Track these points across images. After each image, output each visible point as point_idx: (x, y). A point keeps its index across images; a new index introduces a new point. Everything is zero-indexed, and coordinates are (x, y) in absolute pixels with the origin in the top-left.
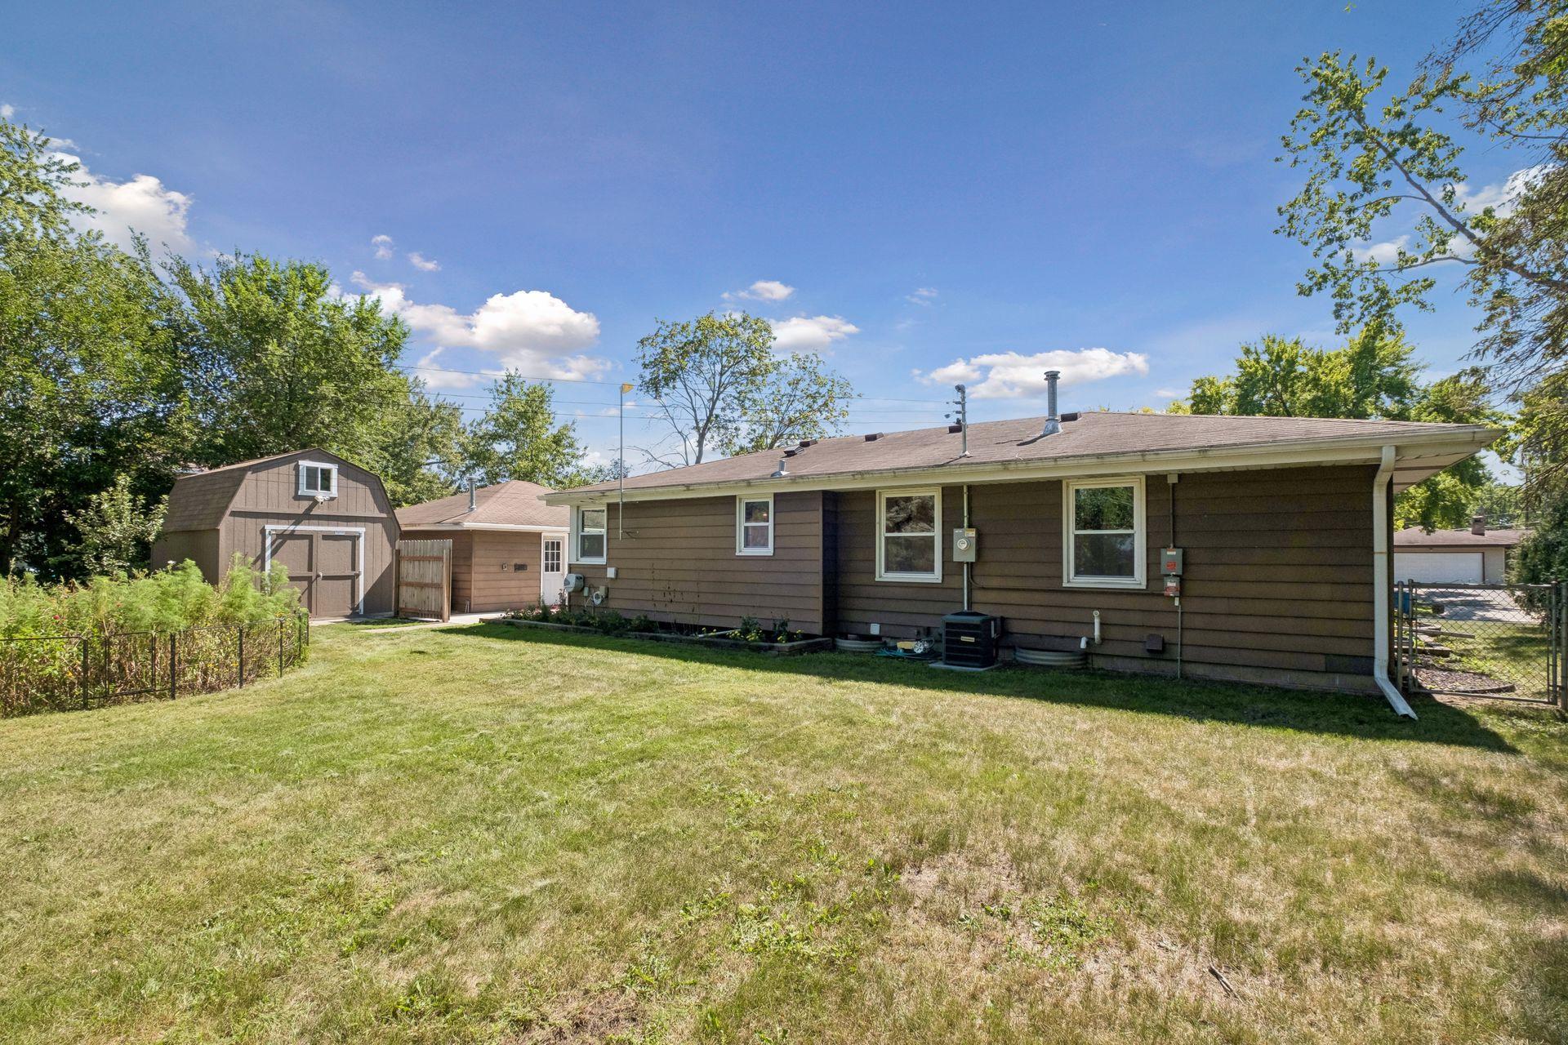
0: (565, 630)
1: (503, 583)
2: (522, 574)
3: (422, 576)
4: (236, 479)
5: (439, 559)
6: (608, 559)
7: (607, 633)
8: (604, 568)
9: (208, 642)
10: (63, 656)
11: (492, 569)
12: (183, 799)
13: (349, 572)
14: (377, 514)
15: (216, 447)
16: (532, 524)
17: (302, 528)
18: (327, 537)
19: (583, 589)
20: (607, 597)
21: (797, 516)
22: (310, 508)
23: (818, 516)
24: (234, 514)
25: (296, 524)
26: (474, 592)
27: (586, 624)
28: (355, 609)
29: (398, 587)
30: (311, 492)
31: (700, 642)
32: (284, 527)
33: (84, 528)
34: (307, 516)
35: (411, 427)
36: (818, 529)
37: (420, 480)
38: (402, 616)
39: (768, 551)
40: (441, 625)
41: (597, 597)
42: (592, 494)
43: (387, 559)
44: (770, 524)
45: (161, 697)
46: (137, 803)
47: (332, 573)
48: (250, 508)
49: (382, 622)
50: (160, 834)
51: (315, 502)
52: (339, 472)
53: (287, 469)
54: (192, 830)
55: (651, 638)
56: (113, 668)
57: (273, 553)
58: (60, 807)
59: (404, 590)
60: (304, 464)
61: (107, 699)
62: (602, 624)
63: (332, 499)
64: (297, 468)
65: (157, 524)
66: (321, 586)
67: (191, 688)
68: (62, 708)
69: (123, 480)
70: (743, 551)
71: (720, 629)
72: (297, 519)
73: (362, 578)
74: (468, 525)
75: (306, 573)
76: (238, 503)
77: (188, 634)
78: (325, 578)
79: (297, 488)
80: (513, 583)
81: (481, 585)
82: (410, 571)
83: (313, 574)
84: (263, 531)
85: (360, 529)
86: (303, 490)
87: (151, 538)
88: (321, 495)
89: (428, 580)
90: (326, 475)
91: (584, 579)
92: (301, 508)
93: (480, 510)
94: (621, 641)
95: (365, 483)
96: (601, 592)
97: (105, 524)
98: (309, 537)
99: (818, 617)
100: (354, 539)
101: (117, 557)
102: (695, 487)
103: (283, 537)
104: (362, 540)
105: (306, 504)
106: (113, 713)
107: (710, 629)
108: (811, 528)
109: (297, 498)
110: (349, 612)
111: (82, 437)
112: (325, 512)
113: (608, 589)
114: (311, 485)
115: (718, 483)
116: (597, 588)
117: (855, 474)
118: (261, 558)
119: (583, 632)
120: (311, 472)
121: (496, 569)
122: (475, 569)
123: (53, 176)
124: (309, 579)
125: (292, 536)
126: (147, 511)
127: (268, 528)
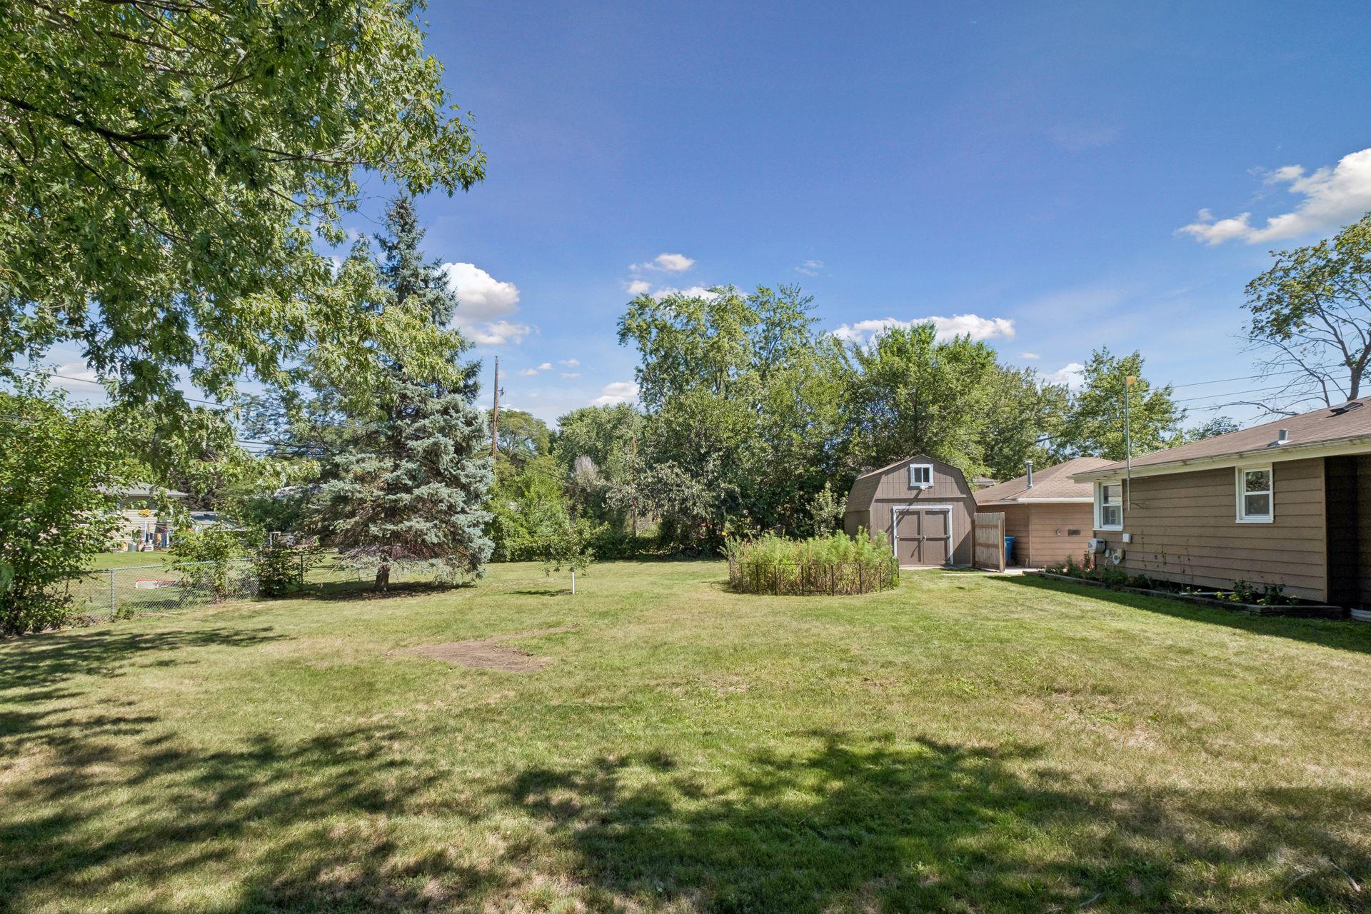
0: (1080, 583)
1: (1058, 545)
2: (1075, 538)
3: (988, 538)
4: (877, 479)
5: (996, 527)
6: (1124, 526)
7: (1108, 587)
8: (1120, 534)
9: (848, 570)
10: (795, 573)
11: (1047, 534)
12: (818, 624)
13: (943, 536)
14: (960, 495)
15: (874, 457)
16: (1082, 496)
17: (914, 507)
18: (928, 513)
19: (1104, 552)
20: (1124, 558)
21: (1300, 484)
22: (918, 495)
23: (1320, 483)
24: (877, 501)
25: (910, 505)
26: (1032, 552)
27: (1095, 579)
28: (947, 560)
29: (974, 546)
30: (917, 484)
31: (1182, 599)
32: (903, 507)
33: (814, 512)
34: (916, 500)
35: (1021, 412)
36: (1321, 496)
37: (1030, 457)
38: (976, 566)
39: (1268, 519)
40: (998, 574)
41: (1116, 558)
42: (1106, 473)
43: (968, 527)
44: (1270, 493)
45: (829, 594)
46: (806, 622)
47: (931, 536)
48: (885, 497)
49: (961, 570)
50: (808, 630)
51: (920, 490)
52: (935, 470)
53: (903, 472)
54: (814, 631)
55: (1142, 593)
56: (812, 579)
57: (898, 524)
58: (786, 620)
59: (978, 549)
60: (913, 466)
61: (811, 593)
62: (1105, 580)
63: (930, 487)
64: (909, 470)
65: (843, 509)
66: (926, 544)
67: (840, 592)
68: (796, 594)
69: (828, 485)
70: (1243, 518)
71: (1205, 589)
72: (910, 502)
73: (951, 539)
74: (1021, 500)
75: (916, 536)
76: (879, 494)
77: (839, 567)
78: (928, 539)
79: (909, 482)
80: (1068, 546)
81: (1039, 546)
82: (981, 535)
83: (921, 537)
84: (892, 510)
85: (949, 506)
86: (913, 484)
87: (841, 516)
88: (923, 486)
89: (991, 542)
90: (926, 471)
91: (1105, 545)
92: (912, 494)
93: (1036, 487)
94: (1118, 594)
95: (951, 475)
96: (1119, 553)
97: (821, 509)
98: (917, 513)
99: (1322, 584)
100: (945, 513)
101: (827, 527)
102: (1191, 462)
103: (903, 514)
104: (950, 514)
105: (915, 492)
106: (812, 598)
107: (1194, 588)
108: (1314, 495)
109: (910, 488)
110: (944, 562)
111: (814, 461)
112: (927, 496)
113: (1124, 552)
114: (918, 479)
115: (1211, 457)
116: (1115, 551)
117: (1352, 440)
118: (892, 527)
119: (1091, 585)
120: (918, 471)
121: (1052, 534)
122: (1032, 534)
123: (803, 308)
124: (918, 540)
125: (908, 513)
126: (838, 503)
127: (895, 508)
